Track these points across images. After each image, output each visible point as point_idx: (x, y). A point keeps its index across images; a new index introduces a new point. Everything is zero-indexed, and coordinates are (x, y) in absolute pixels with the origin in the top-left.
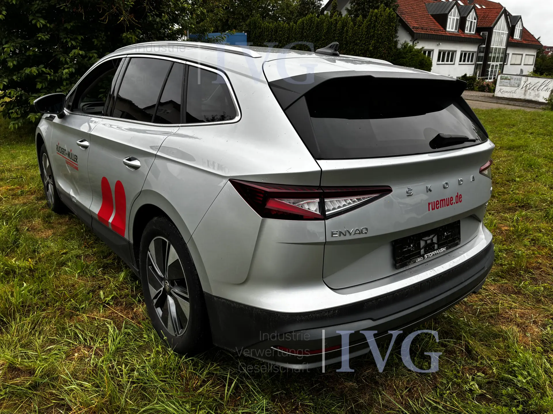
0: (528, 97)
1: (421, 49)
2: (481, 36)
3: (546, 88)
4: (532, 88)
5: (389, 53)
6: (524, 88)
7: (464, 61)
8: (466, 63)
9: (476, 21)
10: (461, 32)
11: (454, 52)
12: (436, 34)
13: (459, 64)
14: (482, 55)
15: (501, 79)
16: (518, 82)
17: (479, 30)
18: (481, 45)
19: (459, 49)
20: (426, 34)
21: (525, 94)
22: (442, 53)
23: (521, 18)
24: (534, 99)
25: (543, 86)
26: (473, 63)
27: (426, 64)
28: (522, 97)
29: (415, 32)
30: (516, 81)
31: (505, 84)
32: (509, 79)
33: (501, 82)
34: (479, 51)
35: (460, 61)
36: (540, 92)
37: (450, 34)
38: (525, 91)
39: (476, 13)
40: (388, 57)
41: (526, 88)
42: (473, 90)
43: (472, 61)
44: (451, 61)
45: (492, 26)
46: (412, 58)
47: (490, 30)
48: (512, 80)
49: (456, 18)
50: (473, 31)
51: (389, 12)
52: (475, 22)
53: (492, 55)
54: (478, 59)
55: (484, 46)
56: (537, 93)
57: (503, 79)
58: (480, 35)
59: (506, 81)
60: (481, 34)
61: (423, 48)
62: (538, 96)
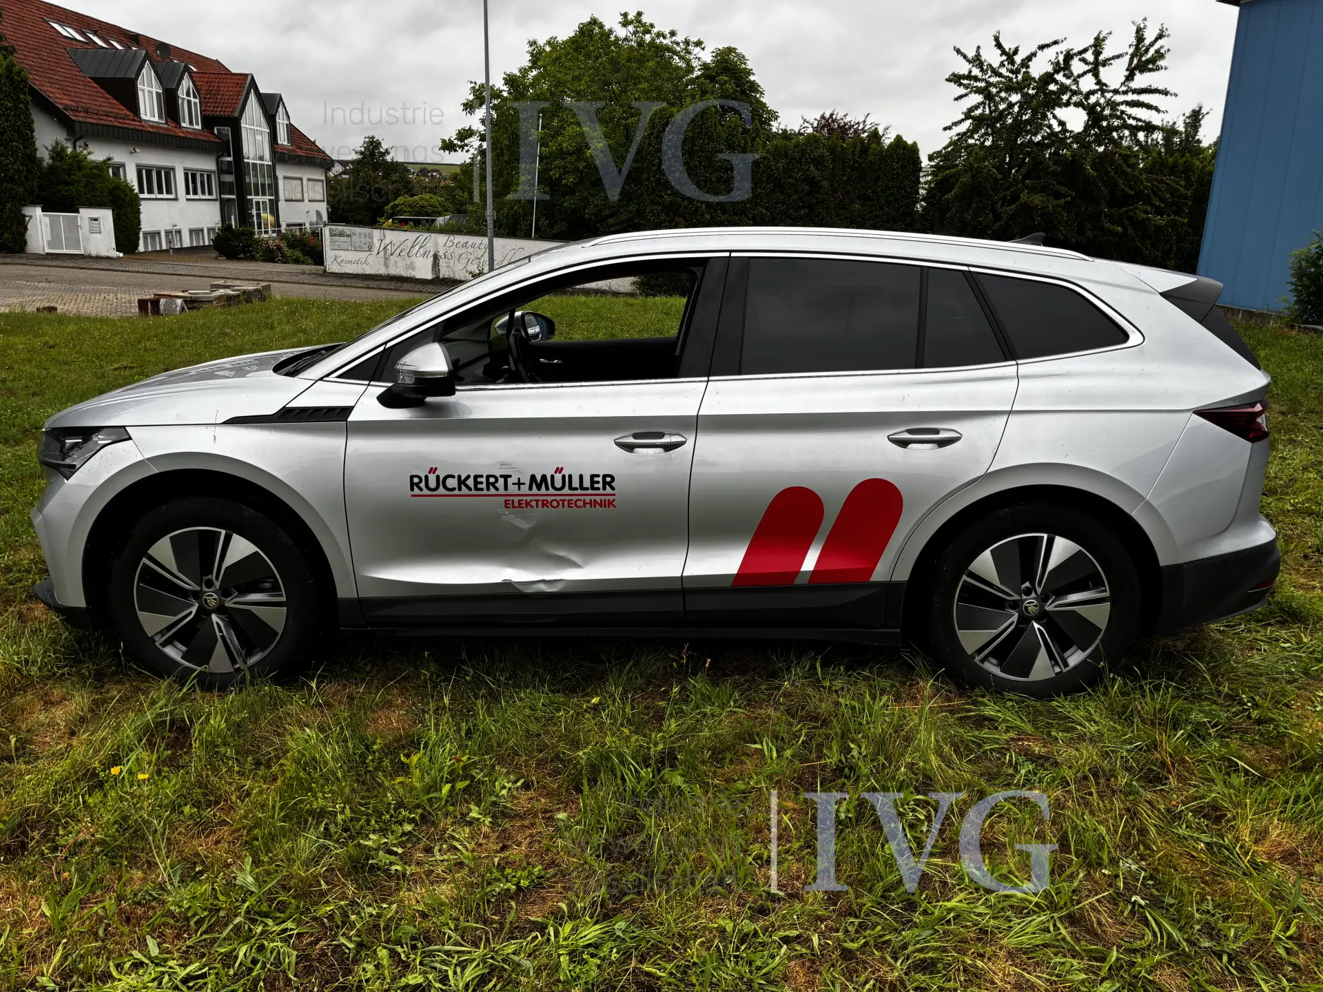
0: (393, 271)
1: (104, 162)
2: (217, 137)
3: (422, 251)
4: (398, 252)
5: (29, 172)
6: (382, 253)
7: (195, 193)
8: (200, 196)
9: (197, 101)
10: (172, 125)
11: (169, 171)
12: (120, 125)
13: (188, 200)
14: (229, 178)
15: (331, 235)
16: (368, 240)
17: (208, 122)
18: (222, 156)
19: (180, 164)
20: (102, 125)
21: (386, 266)
22: (144, 172)
23: (281, 99)
24: (405, 274)
25: (417, 247)
26: (214, 197)
27: (128, 199)
28: (382, 271)
29: (73, 118)
30: (363, 240)
31: (344, 246)
32: (349, 236)
33: (332, 241)
34: (221, 170)
35: (188, 193)
36: (414, 258)
37: (152, 127)
38: (386, 259)
39: (194, 83)
40: (27, 180)
41: (385, 253)
42: (252, 258)
43: (210, 193)
44: (169, 192)
45: (236, 115)
46: (89, 183)
47: (235, 124)
48: (354, 238)
49: (154, 90)
50: (197, 124)
51: (7, 67)
52: (195, 103)
53: (250, 179)
54: (223, 187)
55: (230, 159)
56: (408, 261)
57: (335, 235)
58: (213, 133)
59: (342, 239)
60: (216, 132)
61: (109, 159)
62: (412, 266)
